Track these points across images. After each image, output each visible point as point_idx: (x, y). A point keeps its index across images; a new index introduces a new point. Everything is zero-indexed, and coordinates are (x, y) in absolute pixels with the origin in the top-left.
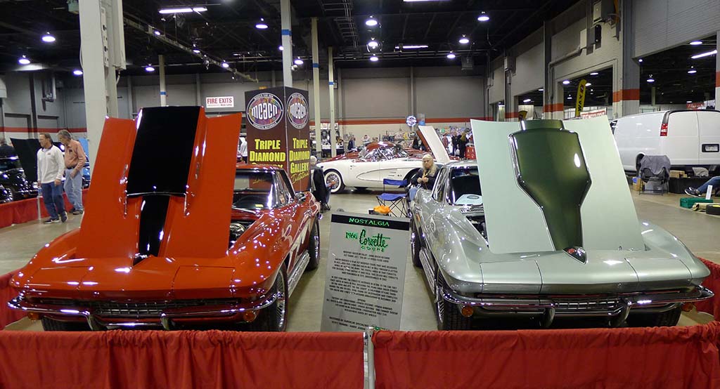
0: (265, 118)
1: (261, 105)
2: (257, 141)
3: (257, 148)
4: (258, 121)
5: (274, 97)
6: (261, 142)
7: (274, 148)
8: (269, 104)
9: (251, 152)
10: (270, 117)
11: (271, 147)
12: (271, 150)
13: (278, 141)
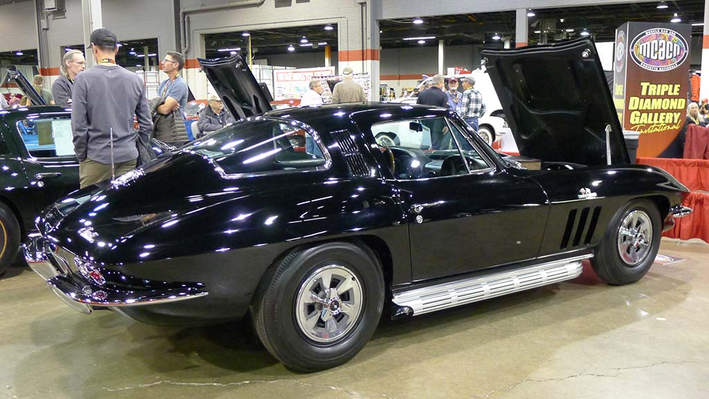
0: (660, 58)
1: (656, 42)
2: (645, 85)
3: (644, 93)
4: (648, 60)
5: (677, 35)
6: (651, 86)
7: (670, 93)
8: (668, 43)
9: (632, 99)
10: (668, 57)
11: (666, 92)
12: (666, 96)
13: (677, 86)
